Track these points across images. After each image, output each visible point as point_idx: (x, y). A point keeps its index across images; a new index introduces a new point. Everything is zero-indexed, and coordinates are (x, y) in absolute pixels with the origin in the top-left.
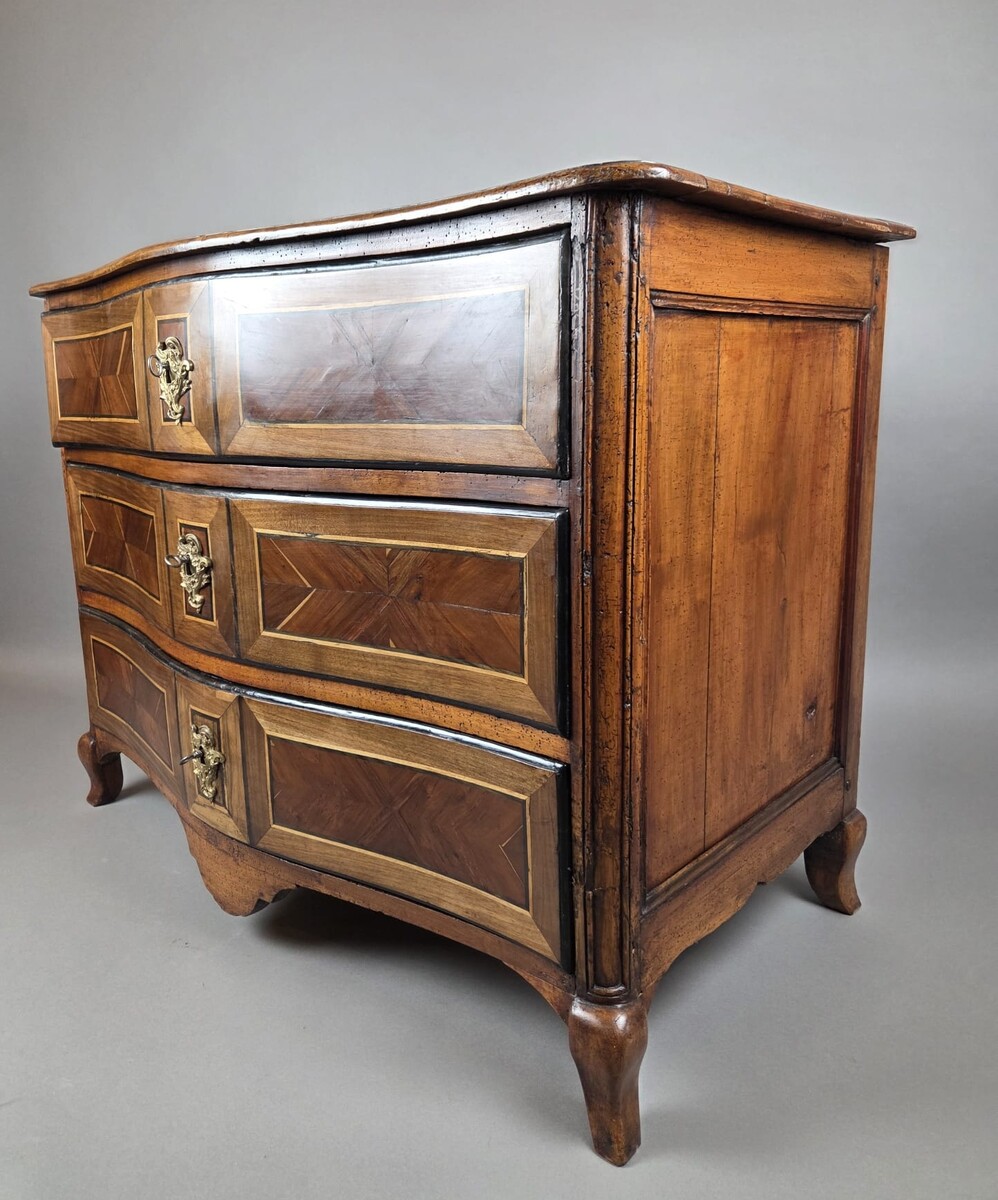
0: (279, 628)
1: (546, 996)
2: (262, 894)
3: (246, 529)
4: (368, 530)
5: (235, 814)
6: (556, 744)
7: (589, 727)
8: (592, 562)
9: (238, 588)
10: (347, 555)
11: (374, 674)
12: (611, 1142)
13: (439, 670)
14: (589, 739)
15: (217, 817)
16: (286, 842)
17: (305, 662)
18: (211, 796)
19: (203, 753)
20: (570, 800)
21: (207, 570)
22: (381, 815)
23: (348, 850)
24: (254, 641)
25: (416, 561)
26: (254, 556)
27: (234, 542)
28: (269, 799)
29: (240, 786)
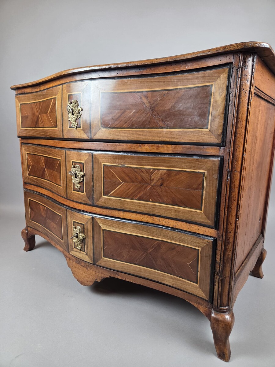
0: (109, 195)
1: (201, 310)
2: (96, 279)
3: (99, 163)
4: (144, 163)
5: (88, 254)
6: (212, 232)
7: (225, 226)
8: (231, 174)
9: (94, 182)
10: (136, 171)
11: (142, 209)
12: (224, 355)
13: (168, 208)
14: (225, 230)
15: (82, 255)
16: (107, 263)
17: (117, 206)
18: (80, 248)
19: (78, 235)
20: (216, 249)
21: (83, 176)
22: (143, 254)
23: (130, 265)
25: (162, 173)
26: (101, 172)
27: (94, 167)
28: (102, 249)
29: (91, 245)
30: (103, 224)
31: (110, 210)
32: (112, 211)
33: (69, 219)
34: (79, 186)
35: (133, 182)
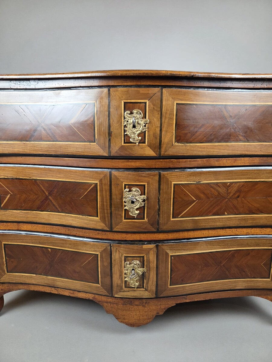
0: (180, 216)
2: (158, 314)
3: (168, 183)
4: (222, 178)
5: (149, 289)
9: (161, 205)
10: (212, 187)
15: (139, 293)
16: (175, 291)
17: (190, 226)
21: (144, 201)
22: (216, 268)
24: (167, 223)
25: (239, 186)
26: (171, 192)
27: (161, 188)
28: (169, 278)
29: (153, 278)
30: (172, 249)
31: (178, 233)
32: (181, 233)
33: (116, 256)
34: (138, 213)
35: (208, 198)
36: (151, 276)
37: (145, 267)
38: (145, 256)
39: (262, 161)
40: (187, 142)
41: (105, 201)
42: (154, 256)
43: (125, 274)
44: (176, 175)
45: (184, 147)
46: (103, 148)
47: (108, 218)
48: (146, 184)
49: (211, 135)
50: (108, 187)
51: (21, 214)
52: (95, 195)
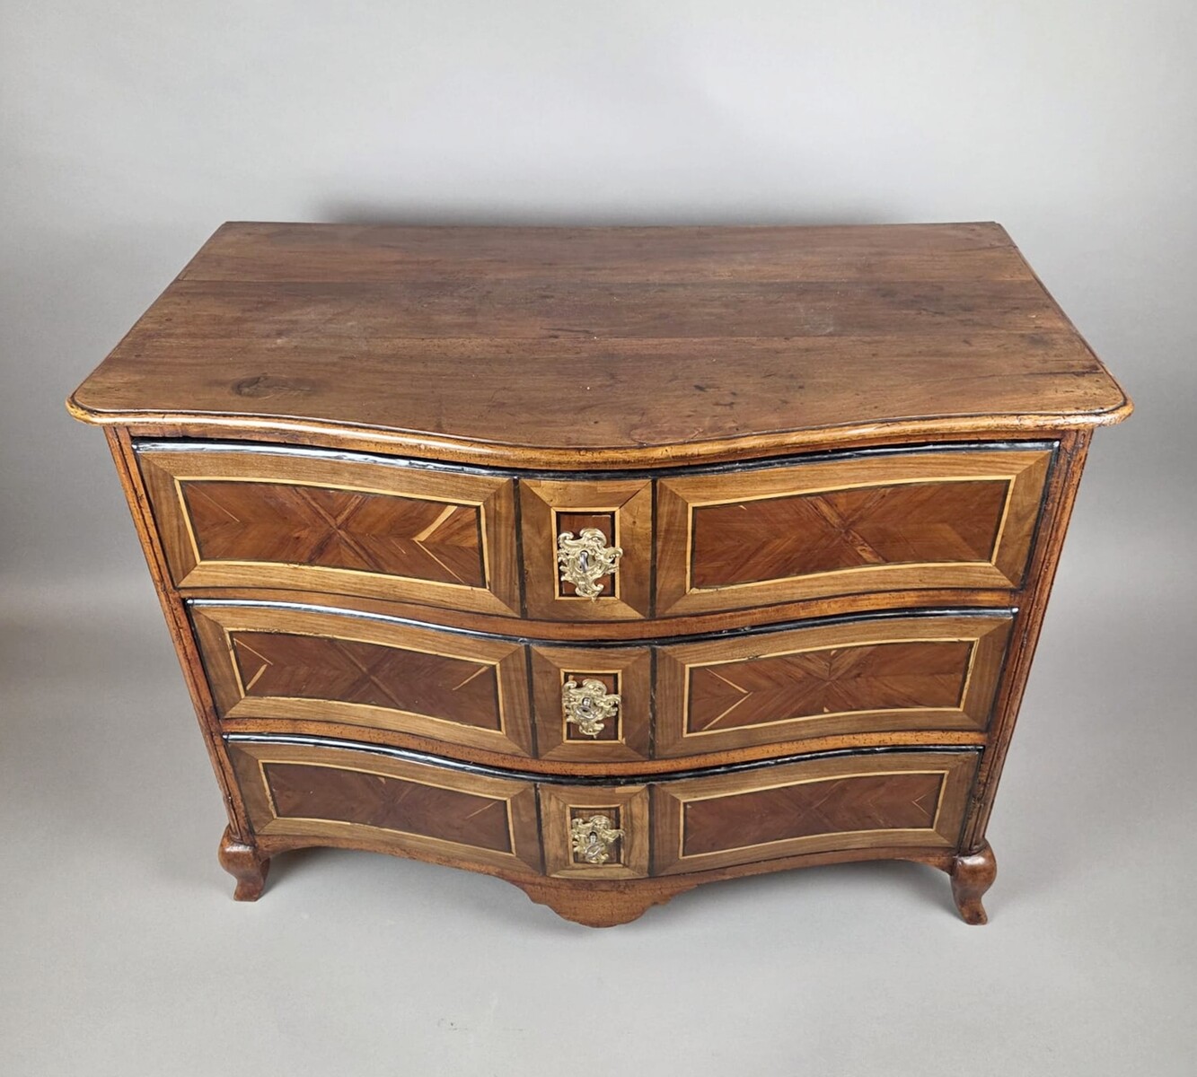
0: (706, 728)
6: (980, 738)
17: (732, 743)
24: (674, 744)
28: (681, 843)
29: (643, 845)
30: (685, 791)
31: (703, 756)
33: (550, 806)
34: (600, 729)
35: (779, 684)
36: (637, 842)
37: (622, 826)
38: (621, 808)
39: (926, 599)
40: (724, 583)
41: (516, 701)
42: (643, 808)
43: (575, 840)
44: (696, 651)
45: (716, 596)
46: (509, 601)
47: (527, 736)
48: (619, 672)
49: (786, 560)
50: (523, 677)
51: (299, 706)
52: (491, 688)
